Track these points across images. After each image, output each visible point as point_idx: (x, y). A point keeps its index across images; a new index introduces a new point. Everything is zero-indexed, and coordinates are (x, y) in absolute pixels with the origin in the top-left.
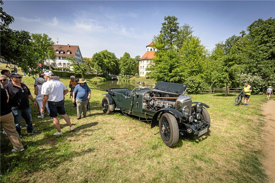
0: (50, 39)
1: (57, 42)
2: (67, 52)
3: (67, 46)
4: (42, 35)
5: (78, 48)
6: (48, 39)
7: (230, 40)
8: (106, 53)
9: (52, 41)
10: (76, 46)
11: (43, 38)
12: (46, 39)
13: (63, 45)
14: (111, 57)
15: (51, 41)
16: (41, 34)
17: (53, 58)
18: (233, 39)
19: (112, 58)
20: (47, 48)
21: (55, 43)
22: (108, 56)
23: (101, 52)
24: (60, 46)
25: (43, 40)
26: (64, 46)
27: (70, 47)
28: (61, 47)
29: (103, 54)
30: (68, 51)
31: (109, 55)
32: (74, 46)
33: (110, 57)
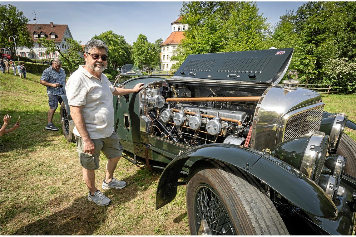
0: (21, 14)
1: (35, 19)
2: (51, 34)
3: (50, 25)
4: (8, 8)
5: (68, 28)
6: (17, 13)
7: (304, 8)
8: (110, 36)
9: (24, 17)
10: (63, 25)
11: (10, 12)
12: (14, 14)
13: (43, 25)
14: (118, 41)
15: (23, 16)
16: (6, 6)
17: (30, 45)
18: (310, 7)
19: (121, 43)
20: (18, 29)
21: (30, 20)
22: (114, 41)
23: (103, 34)
24: (39, 27)
25: (10, 16)
26: (46, 25)
27: (54, 26)
28: (41, 27)
29: (106, 37)
30: (52, 33)
31: (115, 39)
32: (60, 25)
33: (116, 42)
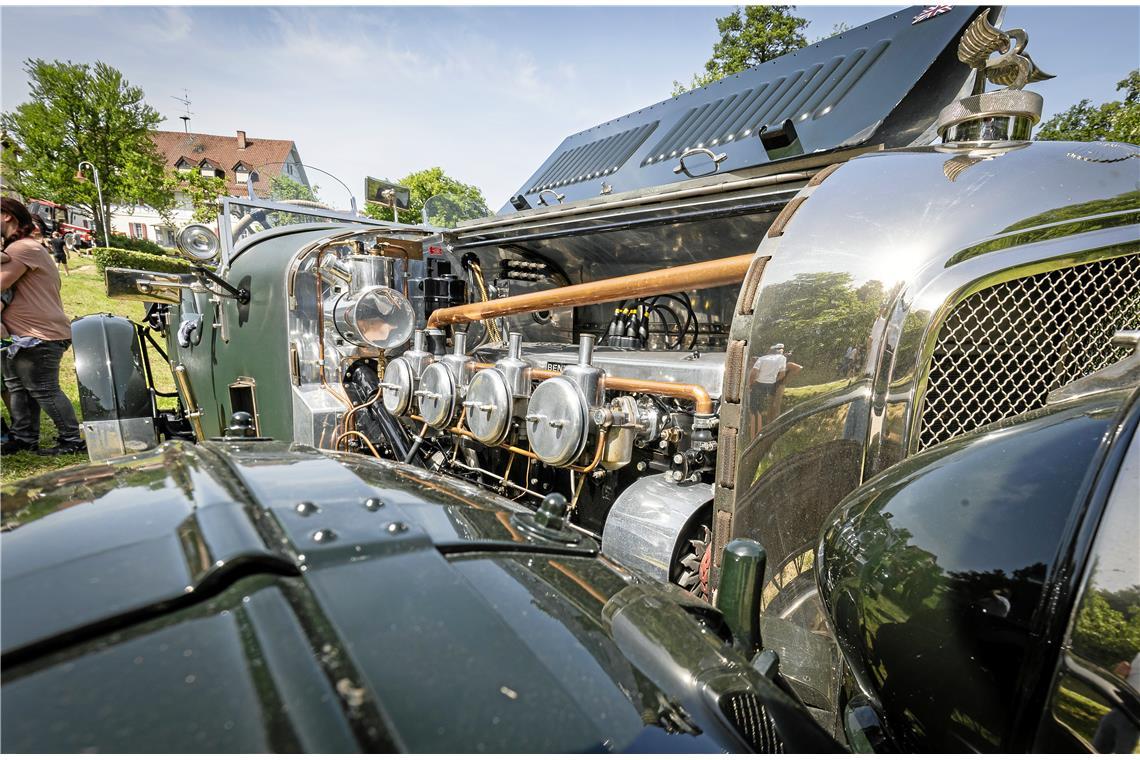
0: (136, 95)
1: (185, 119)
2: (235, 169)
3: (236, 140)
4: (91, 73)
5: (294, 153)
6: (123, 92)
7: (1058, 128)
8: (436, 185)
9: (146, 107)
10: (280, 143)
11: (100, 89)
12: (114, 97)
13: (213, 138)
14: (461, 204)
15: (141, 104)
16: (86, 67)
17: (160, 199)
18: (1076, 124)
19: (469, 211)
20: (122, 145)
21: (165, 118)
22: (448, 202)
23: (412, 177)
24: (199, 142)
25: (99, 101)
26: (221, 139)
27: (248, 144)
28: (204, 143)
29: (421, 187)
30: (240, 164)
31: (452, 197)
32: (271, 142)
33: (454, 208)
